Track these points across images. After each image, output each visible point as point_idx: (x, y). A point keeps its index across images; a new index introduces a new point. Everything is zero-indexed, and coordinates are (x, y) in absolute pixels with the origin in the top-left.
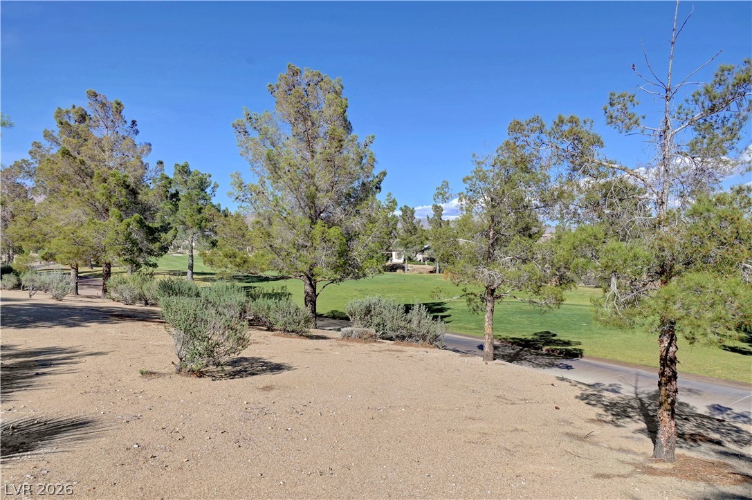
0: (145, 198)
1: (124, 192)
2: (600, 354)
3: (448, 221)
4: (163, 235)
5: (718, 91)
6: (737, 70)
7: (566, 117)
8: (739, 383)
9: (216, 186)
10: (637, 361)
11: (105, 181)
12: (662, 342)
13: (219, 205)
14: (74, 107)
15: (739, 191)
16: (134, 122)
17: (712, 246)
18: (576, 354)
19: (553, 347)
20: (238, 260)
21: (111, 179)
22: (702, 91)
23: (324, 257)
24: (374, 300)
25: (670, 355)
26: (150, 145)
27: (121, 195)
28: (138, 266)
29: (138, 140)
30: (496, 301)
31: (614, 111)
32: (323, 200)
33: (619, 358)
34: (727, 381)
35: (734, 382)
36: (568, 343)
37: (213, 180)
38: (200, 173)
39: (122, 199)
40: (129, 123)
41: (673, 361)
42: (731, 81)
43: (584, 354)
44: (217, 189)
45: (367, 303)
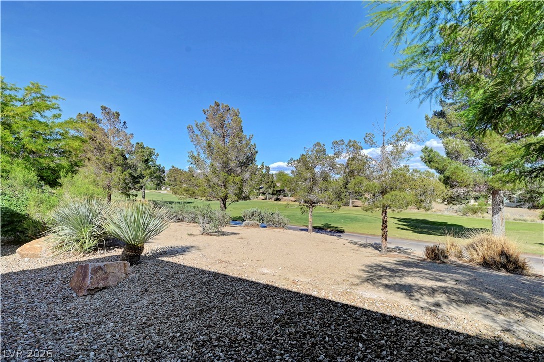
0: (131, 161)
1: (122, 158)
2: (352, 231)
3: (273, 174)
4: (141, 180)
5: (399, 135)
6: (405, 129)
7: (352, 140)
8: (405, 239)
9: (158, 155)
10: (366, 233)
11: (112, 152)
12: (383, 215)
13: (160, 165)
14: (87, 113)
15: (406, 166)
16: (124, 122)
17: (398, 183)
18: (342, 232)
19: (332, 229)
20: (190, 192)
21: (115, 151)
22: (395, 135)
23: (232, 191)
24: (254, 210)
25: (385, 219)
26: (133, 134)
27: (120, 160)
28: (128, 196)
29: (127, 131)
30: (314, 208)
31: (367, 139)
32: (232, 165)
33: (359, 232)
34: (401, 238)
35: (403, 239)
36: (337, 228)
37: (156, 152)
38: (149, 148)
39: (120, 162)
40: (122, 123)
41: (386, 221)
42: (403, 132)
43: (345, 231)
44: (158, 157)
45: (252, 211)
